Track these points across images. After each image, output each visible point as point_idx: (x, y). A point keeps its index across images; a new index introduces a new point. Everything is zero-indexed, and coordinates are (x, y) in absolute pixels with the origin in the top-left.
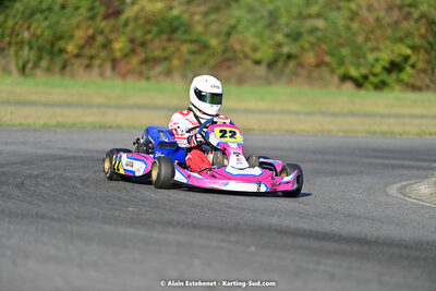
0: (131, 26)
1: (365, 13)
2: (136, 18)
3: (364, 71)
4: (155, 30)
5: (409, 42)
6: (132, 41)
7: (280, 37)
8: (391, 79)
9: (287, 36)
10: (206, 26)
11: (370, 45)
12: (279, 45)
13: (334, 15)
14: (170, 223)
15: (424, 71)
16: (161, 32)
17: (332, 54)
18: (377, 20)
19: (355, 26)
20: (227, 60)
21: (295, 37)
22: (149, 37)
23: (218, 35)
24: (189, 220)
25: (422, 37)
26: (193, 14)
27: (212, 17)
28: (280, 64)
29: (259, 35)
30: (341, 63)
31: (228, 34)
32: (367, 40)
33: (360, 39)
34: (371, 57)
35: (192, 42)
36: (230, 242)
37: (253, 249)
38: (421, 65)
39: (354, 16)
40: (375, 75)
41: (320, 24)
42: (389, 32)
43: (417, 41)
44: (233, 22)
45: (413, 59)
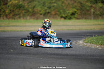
0: (10, 7)
1: (65, 2)
2: (11, 5)
3: (66, 15)
4: (16, 7)
5: (76, 8)
6: (10, 10)
7: (46, 8)
8: (72, 17)
9: (48, 8)
10: (28, 6)
11: (67, 9)
12: (46, 10)
13: (58, 2)
14: (21, 53)
15: (80, 15)
16: (17, 8)
17: (58, 11)
18: (69, 3)
19: (63, 5)
20: (34, 14)
21: (49, 8)
22: (14, 9)
23: (31, 8)
24: (26, 52)
25: (79, 7)
26: (25, 3)
27: (29, 4)
28: (46, 14)
29: (41, 8)
30: (61, 13)
31: (34, 8)
32: (66, 8)
33: (65, 8)
34: (67, 12)
35: (25, 10)
36: (36, 57)
37: (41, 58)
38: (79, 13)
39: (63, 2)
40: (69, 16)
41: (55, 4)
42: (71, 6)
43: (78, 8)
44: (35, 5)
45: (77, 12)
